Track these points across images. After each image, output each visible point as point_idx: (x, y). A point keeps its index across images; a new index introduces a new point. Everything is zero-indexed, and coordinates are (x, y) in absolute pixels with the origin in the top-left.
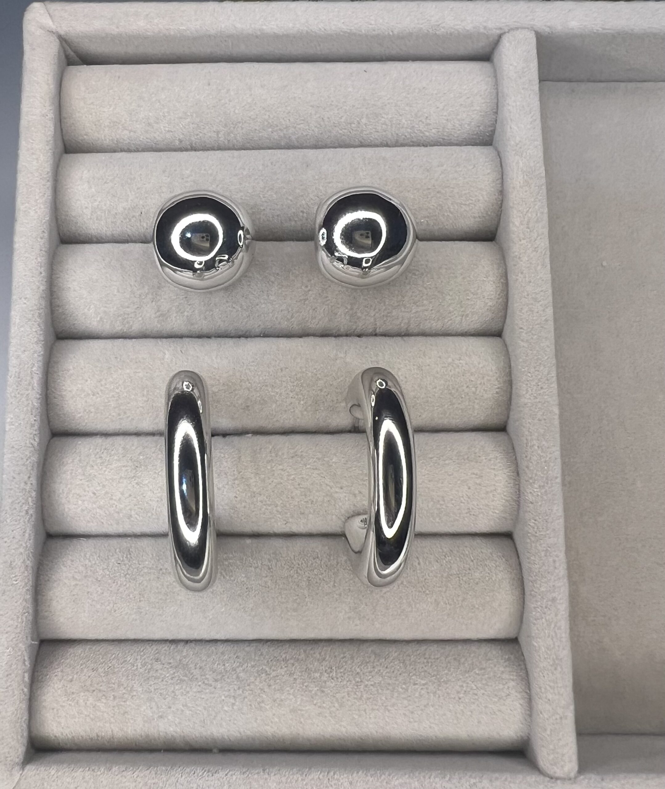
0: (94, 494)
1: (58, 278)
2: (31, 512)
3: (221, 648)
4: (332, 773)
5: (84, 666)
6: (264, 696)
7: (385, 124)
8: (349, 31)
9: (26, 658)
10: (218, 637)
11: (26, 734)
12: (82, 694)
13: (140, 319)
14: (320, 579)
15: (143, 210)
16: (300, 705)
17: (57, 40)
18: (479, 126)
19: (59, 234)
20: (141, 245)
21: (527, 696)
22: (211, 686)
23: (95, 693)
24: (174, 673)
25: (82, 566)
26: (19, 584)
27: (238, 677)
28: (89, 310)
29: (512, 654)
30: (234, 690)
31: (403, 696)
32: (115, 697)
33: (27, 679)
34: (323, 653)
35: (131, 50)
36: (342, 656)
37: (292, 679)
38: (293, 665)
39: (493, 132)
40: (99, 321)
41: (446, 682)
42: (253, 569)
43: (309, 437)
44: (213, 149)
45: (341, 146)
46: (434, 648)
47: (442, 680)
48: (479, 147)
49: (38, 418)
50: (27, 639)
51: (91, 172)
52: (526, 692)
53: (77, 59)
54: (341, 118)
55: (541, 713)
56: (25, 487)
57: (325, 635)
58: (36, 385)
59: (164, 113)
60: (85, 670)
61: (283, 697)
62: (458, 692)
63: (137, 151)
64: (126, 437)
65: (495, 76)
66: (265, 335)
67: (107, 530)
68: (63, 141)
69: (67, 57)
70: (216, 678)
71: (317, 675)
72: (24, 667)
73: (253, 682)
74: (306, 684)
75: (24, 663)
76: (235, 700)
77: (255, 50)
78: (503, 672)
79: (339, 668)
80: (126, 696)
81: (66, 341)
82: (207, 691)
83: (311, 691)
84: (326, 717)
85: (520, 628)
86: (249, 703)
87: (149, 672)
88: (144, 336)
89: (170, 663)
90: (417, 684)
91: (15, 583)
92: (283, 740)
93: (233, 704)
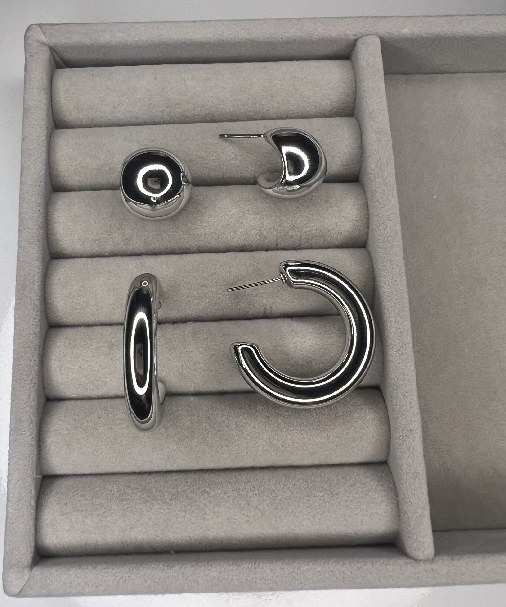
0: (80, 367)
1: (51, 215)
2: (34, 381)
3: (175, 476)
4: (257, 564)
5: (75, 493)
6: (207, 510)
7: (279, 103)
8: (251, 39)
9: (33, 488)
10: (172, 468)
11: (33, 544)
12: (74, 513)
13: (111, 242)
14: (244, 423)
15: (111, 166)
16: (233, 515)
17: (49, 50)
18: (343, 103)
19: (52, 184)
20: (111, 191)
21: (395, 502)
22: (168, 503)
23: (83, 512)
24: (141, 496)
25: (73, 419)
26: (27, 434)
27: (187, 497)
28: (74, 237)
29: (383, 472)
30: (185, 506)
31: (306, 505)
32: (98, 515)
33: (33, 503)
34: (248, 477)
35: (100, 56)
36: (262, 478)
37: (226, 497)
38: (227, 486)
39: (354, 107)
40: (81, 245)
41: (337, 494)
42: (196, 417)
43: (233, 322)
44: (160, 123)
45: (249, 120)
46: (328, 470)
47: (334, 493)
48: (344, 118)
49: (38, 313)
50: (33, 474)
51: (74, 140)
52: (395, 499)
53: (63, 64)
54: (248, 100)
55: (407, 513)
56: (30, 363)
57: (249, 464)
58: (36, 290)
59: (125, 99)
60: (76, 496)
61: (220, 510)
62: (346, 501)
63: (106, 126)
64: (103, 326)
65: (354, 68)
66: (200, 251)
67: (90, 394)
68: (54, 120)
69: (56, 62)
70: (171, 498)
71: (244, 493)
72: (30, 495)
73: (198, 500)
74: (236, 500)
75: (31, 492)
76: (186, 513)
77: (187, 55)
78: (377, 485)
79: (260, 487)
80: (106, 514)
81: (59, 260)
82: (166, 507)
83: (240, 504)
84: (252, 523)
85: (388, 453)
86: (196, 515)
87: (122, 495)
88: (114, 255)
89: (138, 489)
90: (316, 496)
91: (23, 432)
92: (222, 542)
93: (185, 516)
